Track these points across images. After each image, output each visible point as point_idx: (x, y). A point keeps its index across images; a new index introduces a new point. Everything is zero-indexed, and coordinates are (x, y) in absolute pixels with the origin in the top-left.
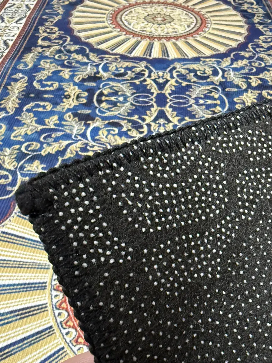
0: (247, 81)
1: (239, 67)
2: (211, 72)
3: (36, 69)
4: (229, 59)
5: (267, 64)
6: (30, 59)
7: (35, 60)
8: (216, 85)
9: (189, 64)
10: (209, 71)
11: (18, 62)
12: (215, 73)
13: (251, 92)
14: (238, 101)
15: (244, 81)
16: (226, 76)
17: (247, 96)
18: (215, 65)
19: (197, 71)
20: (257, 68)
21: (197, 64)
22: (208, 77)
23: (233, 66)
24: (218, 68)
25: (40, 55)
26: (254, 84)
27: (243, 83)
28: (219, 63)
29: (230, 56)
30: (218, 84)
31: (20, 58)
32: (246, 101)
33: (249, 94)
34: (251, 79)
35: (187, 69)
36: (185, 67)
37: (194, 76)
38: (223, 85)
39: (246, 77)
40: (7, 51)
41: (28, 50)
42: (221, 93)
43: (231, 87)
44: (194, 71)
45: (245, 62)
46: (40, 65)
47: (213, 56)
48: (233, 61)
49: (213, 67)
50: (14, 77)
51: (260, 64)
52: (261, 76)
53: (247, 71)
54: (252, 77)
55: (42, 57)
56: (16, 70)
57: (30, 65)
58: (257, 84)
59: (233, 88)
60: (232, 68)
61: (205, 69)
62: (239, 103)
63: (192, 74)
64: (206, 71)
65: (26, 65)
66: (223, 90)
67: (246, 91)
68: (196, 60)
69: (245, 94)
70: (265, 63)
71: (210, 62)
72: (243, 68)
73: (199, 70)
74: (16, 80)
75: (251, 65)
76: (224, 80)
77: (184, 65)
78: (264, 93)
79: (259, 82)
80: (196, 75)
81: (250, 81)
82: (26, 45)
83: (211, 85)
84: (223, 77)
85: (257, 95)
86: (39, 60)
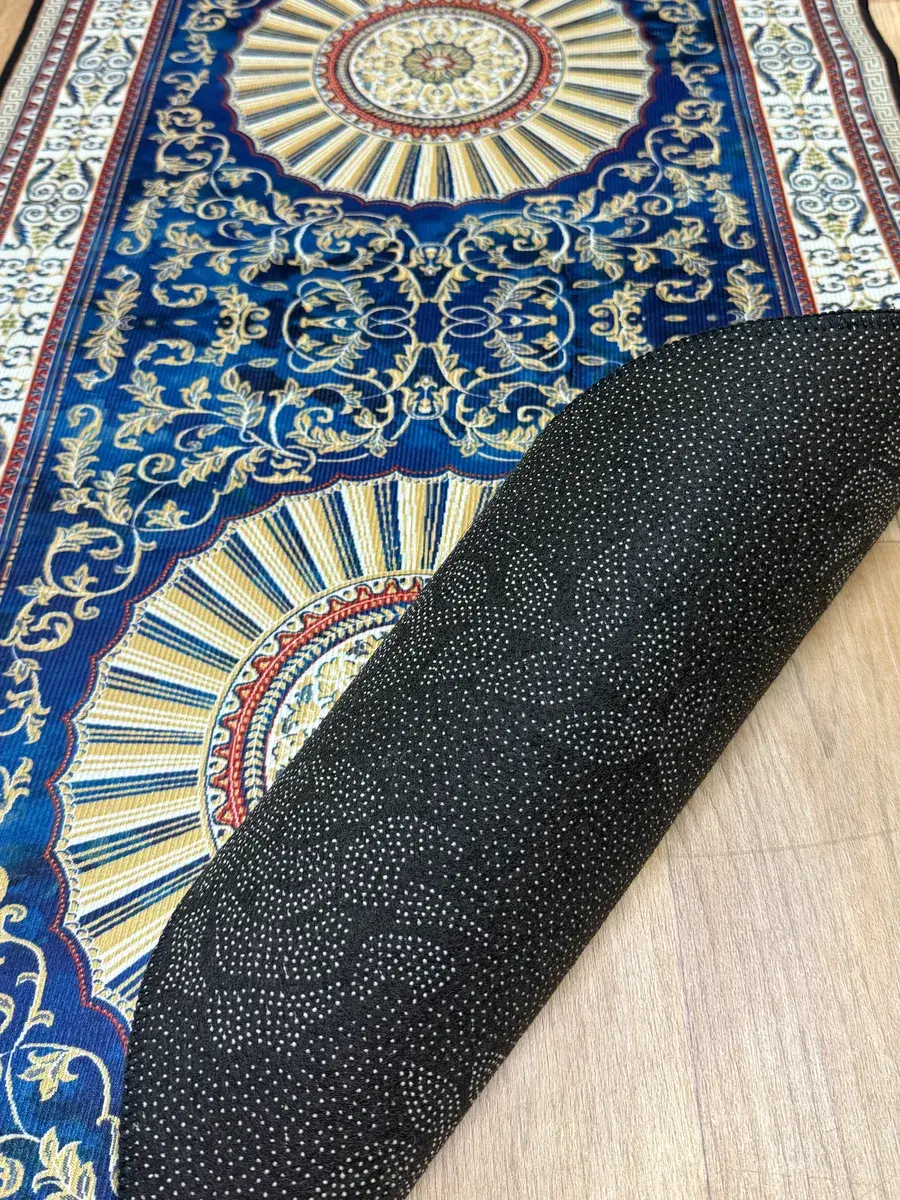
0: (626, 259)
1: (610, 220)
2: (545, 240)
3: (158, 251)
4: (590, 193)
5: (681, 205)
6: (141, 217)
7: (155, 226)
8: (553, 275)
9: (497, 217)
10: (540, 238)
11: (118, 235)
12: (554, 242)
13: (632, 288)
14: (597, 315)
15: (617, 261)
16: (577, 248)
17: (620, 298)
18: (556, 219)
19: (513, 238)
20: (651, 218)
21: (514, 216)
22: (536, 255)
23: (597, 219)
24: (562, 228)
25: (163, 206)
26: (639, 267)
27: (614, 266)
28: (566, 207)
29: (595, 183)
30: (557, 271)
31: (121, 221)
32: (615, 311)
33: (626, 294)
34: (634, 252)
35: (490, 234)
36: (486, 229)
37: (506, 253)
38: (569, 273)
39: (624, 250)
40: (90, 197)
41: (135, 192)
42: (563, 295)
43: (586, 278)
44: (505, 239)
45: (628, 201)
46: (165, 239)
47: (556, 187)
48: (603, 198)
49: (553, 225)
50: (109, 276)
51: (663, 206)
52: (659, 244)
53: (629, 230)
54: (637, 247)
55: (169, 214)
56: (114, 259)
57: (145, 242)
58: (646, 267)
59: (591, 278)
60: (594, 224)
61: (532, 231)
62: (599, 319)
63: (501, 249)
64: (535, 239)
65: (136, 243)
66: (568, 286)
67: (620, 285)
68: (515, 202)
69: (616, 293)
70: (676, 201)
71: (547, 209)
72: (620, 222)
73: (520, 236)
74: (114, 285)
75: (641, 213)
76: (571, 261)
77: (486, 221)
78: (661, 288)
79: (653, 260)
80: (510, 253)
81: (632, 258)
82: (132, 173)
83: (542, 275)
84: (571, 252)
85: (644, 293)
86: (162, 223)
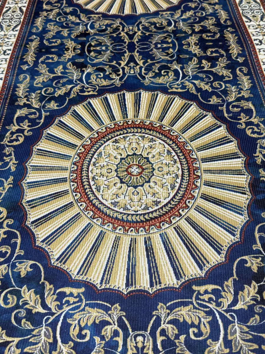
0: (192, 28)
1: (186, 18)
2: (166, 24)
3: (45, 31)
4: (179, 11)
5: (207, 13)
6: (39, 22)
7: (44, 24)
8: (170, 33)
9: (151, 18)
10: (165, 23)
11: (32, 27)
12: (169, 24)
13: (195, 36)
14: (185, 43)
15: (189, 29)
16: (177, 25)
17: (191, 39)
18: (169, 18)
19: (156, 23)
20: (199, 17)
21: (156, 17)
22: (164, 28)
23: (182, 18)
24: (171, 20)
25: (46, 18)
26: (196, 30)
27: (189, 30)
28: (172, 15)
29: (181, 8)
30: (171, 32)
31: (33, 23)
32: (190, 42)
33: (193, 38)
34: (195, 26)
35: (149, 22)
36: (147, 21)
37: (154, 27)
38: (175, 32)
39: (191, 26)
40: (23, 17)
41: (37, 15)
42: (174, 38)
43: (180, 33)
44: (154, 24)
45: (191, 13)
46: (47, 28)
47: (168, 9)
48: (183, 12)
49: (168, 19)
50: (30, 38)
51: (202, 14)
52: (202, 24)
53: (192, 20)
54: (195, 25)
55: (47, 21)
56: (31, 33)
57: (41, 29)
58: (199, 30)
59: (182, 33)
60: (181, 19)
61: (162, 22)
62: (186, 45)
63: (153, 26)
64: (163, 23)
65: (38, 29)
66: (175, 36)
67: (191, 35)
68: (156, 14)
69: (190, 37)
70: (206, 13)
71: (166, 15)
72: (189, 18)
73: (158, 23)
74: (32, 41)
75: (196, 16)
76: (175, 29)
77: (147, 19)
78: (204, 36)
79: (201, 28)
80: (156, 27)
81: (194, 28)
82: (35, 10)
83: (166, 33)
84: (175, 26)
85: (199, 37)
86: (46, 23)
